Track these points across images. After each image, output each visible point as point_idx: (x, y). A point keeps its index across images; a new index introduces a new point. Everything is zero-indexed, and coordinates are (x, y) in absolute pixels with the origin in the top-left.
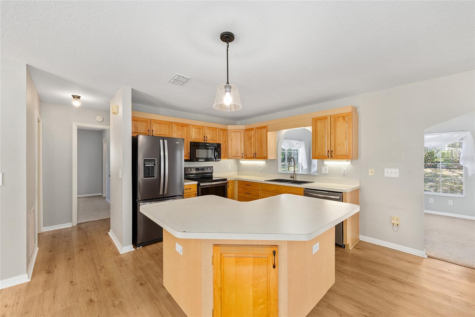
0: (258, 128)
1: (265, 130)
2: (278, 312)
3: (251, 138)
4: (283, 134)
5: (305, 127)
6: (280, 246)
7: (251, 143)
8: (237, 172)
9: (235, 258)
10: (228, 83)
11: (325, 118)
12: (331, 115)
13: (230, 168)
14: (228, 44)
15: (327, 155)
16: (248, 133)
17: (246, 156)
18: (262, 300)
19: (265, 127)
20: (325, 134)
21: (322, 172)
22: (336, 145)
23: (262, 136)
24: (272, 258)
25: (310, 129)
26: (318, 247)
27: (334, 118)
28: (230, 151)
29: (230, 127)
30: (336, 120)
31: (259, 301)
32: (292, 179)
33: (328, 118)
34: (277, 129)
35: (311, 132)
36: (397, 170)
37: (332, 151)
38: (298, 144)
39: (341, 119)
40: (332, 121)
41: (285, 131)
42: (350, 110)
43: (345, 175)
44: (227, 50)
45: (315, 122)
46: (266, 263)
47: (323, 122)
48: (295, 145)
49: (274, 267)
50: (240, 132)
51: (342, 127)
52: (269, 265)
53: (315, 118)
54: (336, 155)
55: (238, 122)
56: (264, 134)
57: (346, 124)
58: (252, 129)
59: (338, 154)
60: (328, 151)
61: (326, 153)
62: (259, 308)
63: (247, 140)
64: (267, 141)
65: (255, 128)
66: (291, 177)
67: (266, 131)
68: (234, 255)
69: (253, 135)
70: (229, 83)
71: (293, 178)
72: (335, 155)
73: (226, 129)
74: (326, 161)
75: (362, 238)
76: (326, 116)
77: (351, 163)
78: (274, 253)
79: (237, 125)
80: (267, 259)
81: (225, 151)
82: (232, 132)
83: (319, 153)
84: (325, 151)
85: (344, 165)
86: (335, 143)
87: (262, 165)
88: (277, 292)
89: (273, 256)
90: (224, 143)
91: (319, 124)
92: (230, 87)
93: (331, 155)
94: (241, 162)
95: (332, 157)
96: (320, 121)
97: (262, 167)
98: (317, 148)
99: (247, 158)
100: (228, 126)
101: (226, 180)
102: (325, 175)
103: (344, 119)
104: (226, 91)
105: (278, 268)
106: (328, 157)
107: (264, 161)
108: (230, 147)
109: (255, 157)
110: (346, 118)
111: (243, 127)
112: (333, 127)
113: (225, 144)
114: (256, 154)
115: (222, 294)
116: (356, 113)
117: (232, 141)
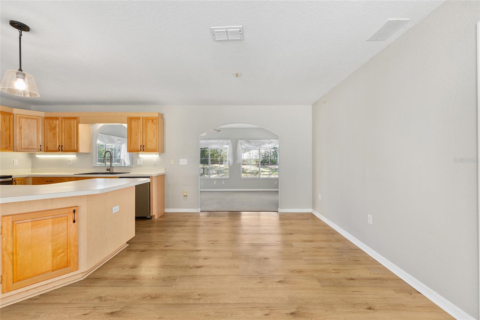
0: (64, 118)
1: (75, 121)
2: (78, 255)
3: (55, 128)
4: (99, 128)
5: (122, 123)
6: (80, 206)
7: (55, 134)
8: (31, 169)
9: (31, 222)
10: (20, 70)
11: (138, 119)
12: (143, 116)
13: (17, 164)
14: (21, 32)
15: (140, 149)
16: (50, 122)
17: (47, 148)
18: (62, 250)
19: (75, 118)
20: (139, 132)
21: (138, 164)
22: (147, 141)
23: (70, 128)
24: (72, 216)
25: (125, 125)
26: (118, 209)
27: (145, 119)
28: (18, 142)
29: (15, 111)
30: (147, 121)
31: (59, 251)
32: (109, 172)
33: (141, 118)
34: (91, 121)
35: (126, 128)
36: (186, 160)
37: (144, 146)
38: (119, 140)
39: (150, 121)
40: (144, 121)
41: (101, 125)
42: (157, 116)
43: (155, 165)
44: (20, 38)
45: (130, 120)
46: (66, 220)
47: (137, 122)
48: (117, 142)
49: (74, 221)
50: (37, 119)
51: (151, 128)
52: (69, 222)
53: (130, 117)
54: (148, 149)
55: (32, 107)
56: (74, 125)
57: (154, 125)
58: (57, 118)
59: (148, 148)
60: (141, 146)
61: (138, 147)
62: (59, 257)
63: (48, 130)
64: (77, 133)
65: (61, 117)
66: (107, 170)
67: (77, 122)
68: (30, 220)
69: (57, 125)
70: (22, 71)
71: (110, 170)
72: (146, 149)
73: (11, 112)
74: (140, 154)
75: (167, 210)
76: (139, 117)
77: (160, 156)
78: (74, 211)
79: (31, 110)
80: (67, 218)
81: (8, 141)
82: (21, 118)
83: (133, 147)
84: (138, 145)
85: (154, 157)
86: (146, 139)
87: (71, 160)
88: (77, 239)
89: (73, 214)
90: (6, 130)
91: (134, 123)
92: (24, 75)
93: (143, 149)
94: (37, 156)
95: (144, 151)
96: (134, 120)
97: (71, 162)
98: (131, 143)
99: (47, 150)
100: (14, 109)
101: (11, 177)
102: (140, 166)
103: (153, 121)
104: (17, 77)
105: (78, 223)
106: (141, 150)
107: (74, 154)
108: (18, 136)
109: (61, 149)
110: (154, 121)
111: (43, 114)
112: (145, 127)
113: (8, 131)
114: (62, 146)
115: (15, 258)
116: (163, 118)
117: (22, 130)
